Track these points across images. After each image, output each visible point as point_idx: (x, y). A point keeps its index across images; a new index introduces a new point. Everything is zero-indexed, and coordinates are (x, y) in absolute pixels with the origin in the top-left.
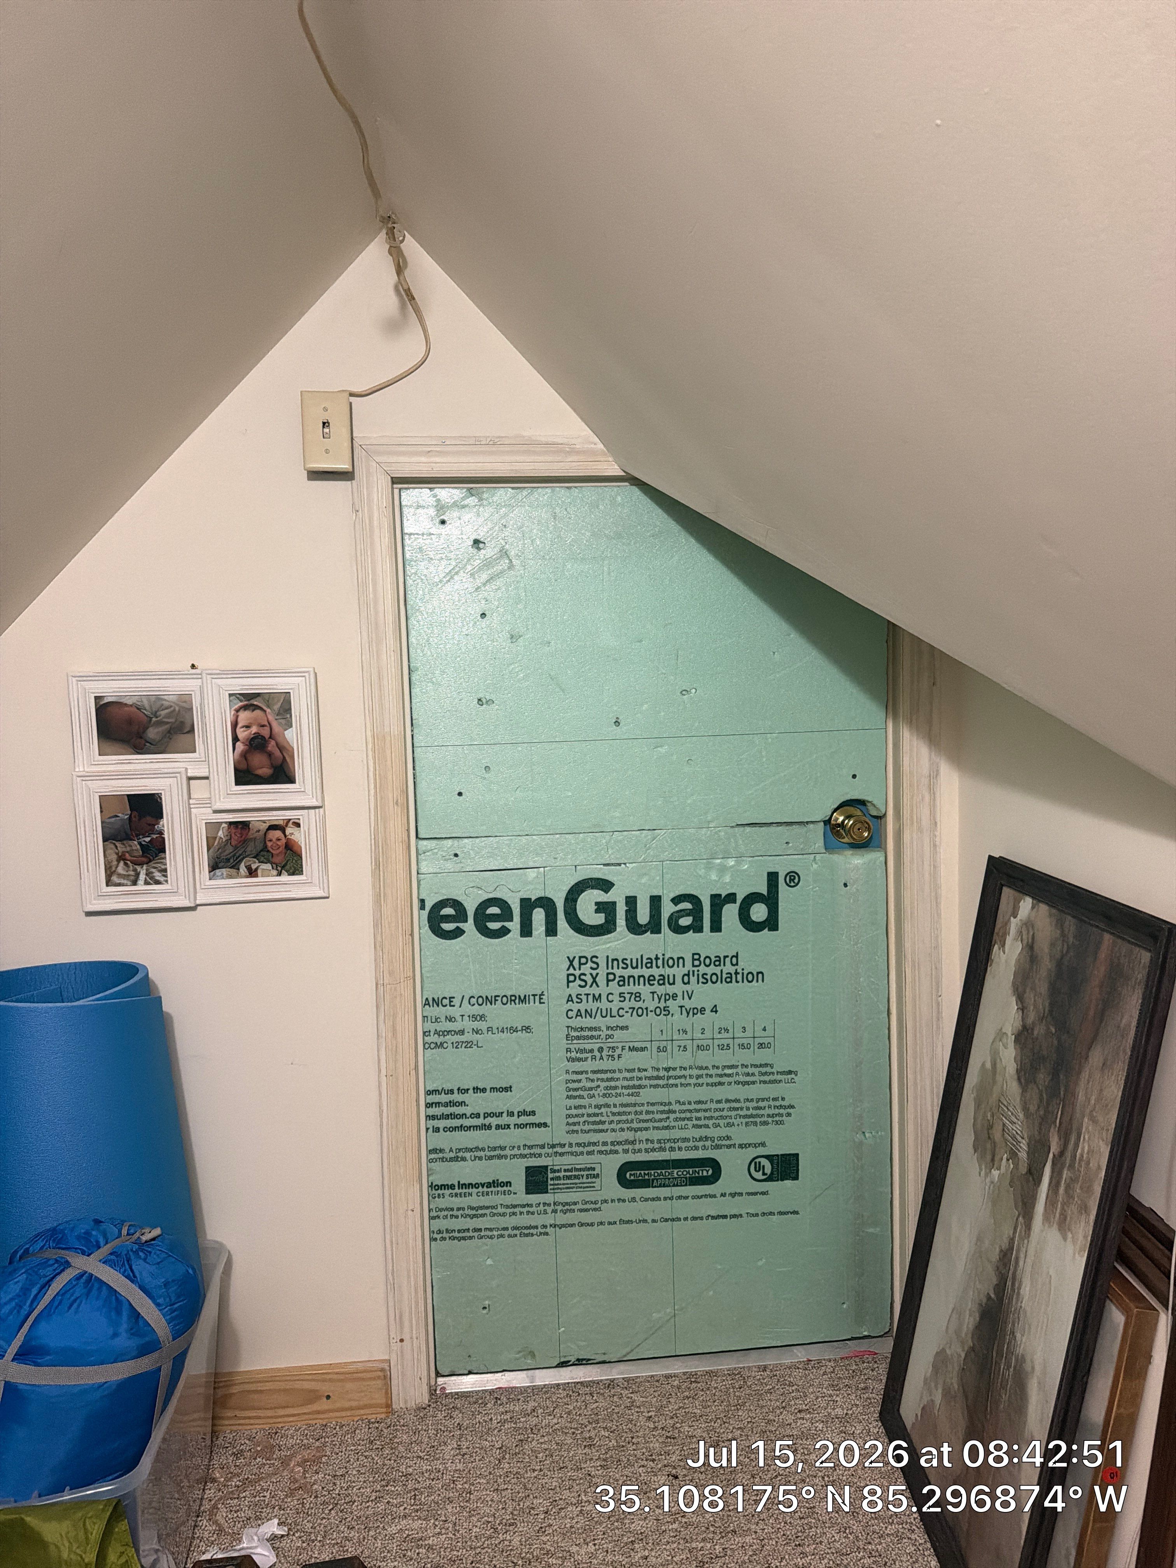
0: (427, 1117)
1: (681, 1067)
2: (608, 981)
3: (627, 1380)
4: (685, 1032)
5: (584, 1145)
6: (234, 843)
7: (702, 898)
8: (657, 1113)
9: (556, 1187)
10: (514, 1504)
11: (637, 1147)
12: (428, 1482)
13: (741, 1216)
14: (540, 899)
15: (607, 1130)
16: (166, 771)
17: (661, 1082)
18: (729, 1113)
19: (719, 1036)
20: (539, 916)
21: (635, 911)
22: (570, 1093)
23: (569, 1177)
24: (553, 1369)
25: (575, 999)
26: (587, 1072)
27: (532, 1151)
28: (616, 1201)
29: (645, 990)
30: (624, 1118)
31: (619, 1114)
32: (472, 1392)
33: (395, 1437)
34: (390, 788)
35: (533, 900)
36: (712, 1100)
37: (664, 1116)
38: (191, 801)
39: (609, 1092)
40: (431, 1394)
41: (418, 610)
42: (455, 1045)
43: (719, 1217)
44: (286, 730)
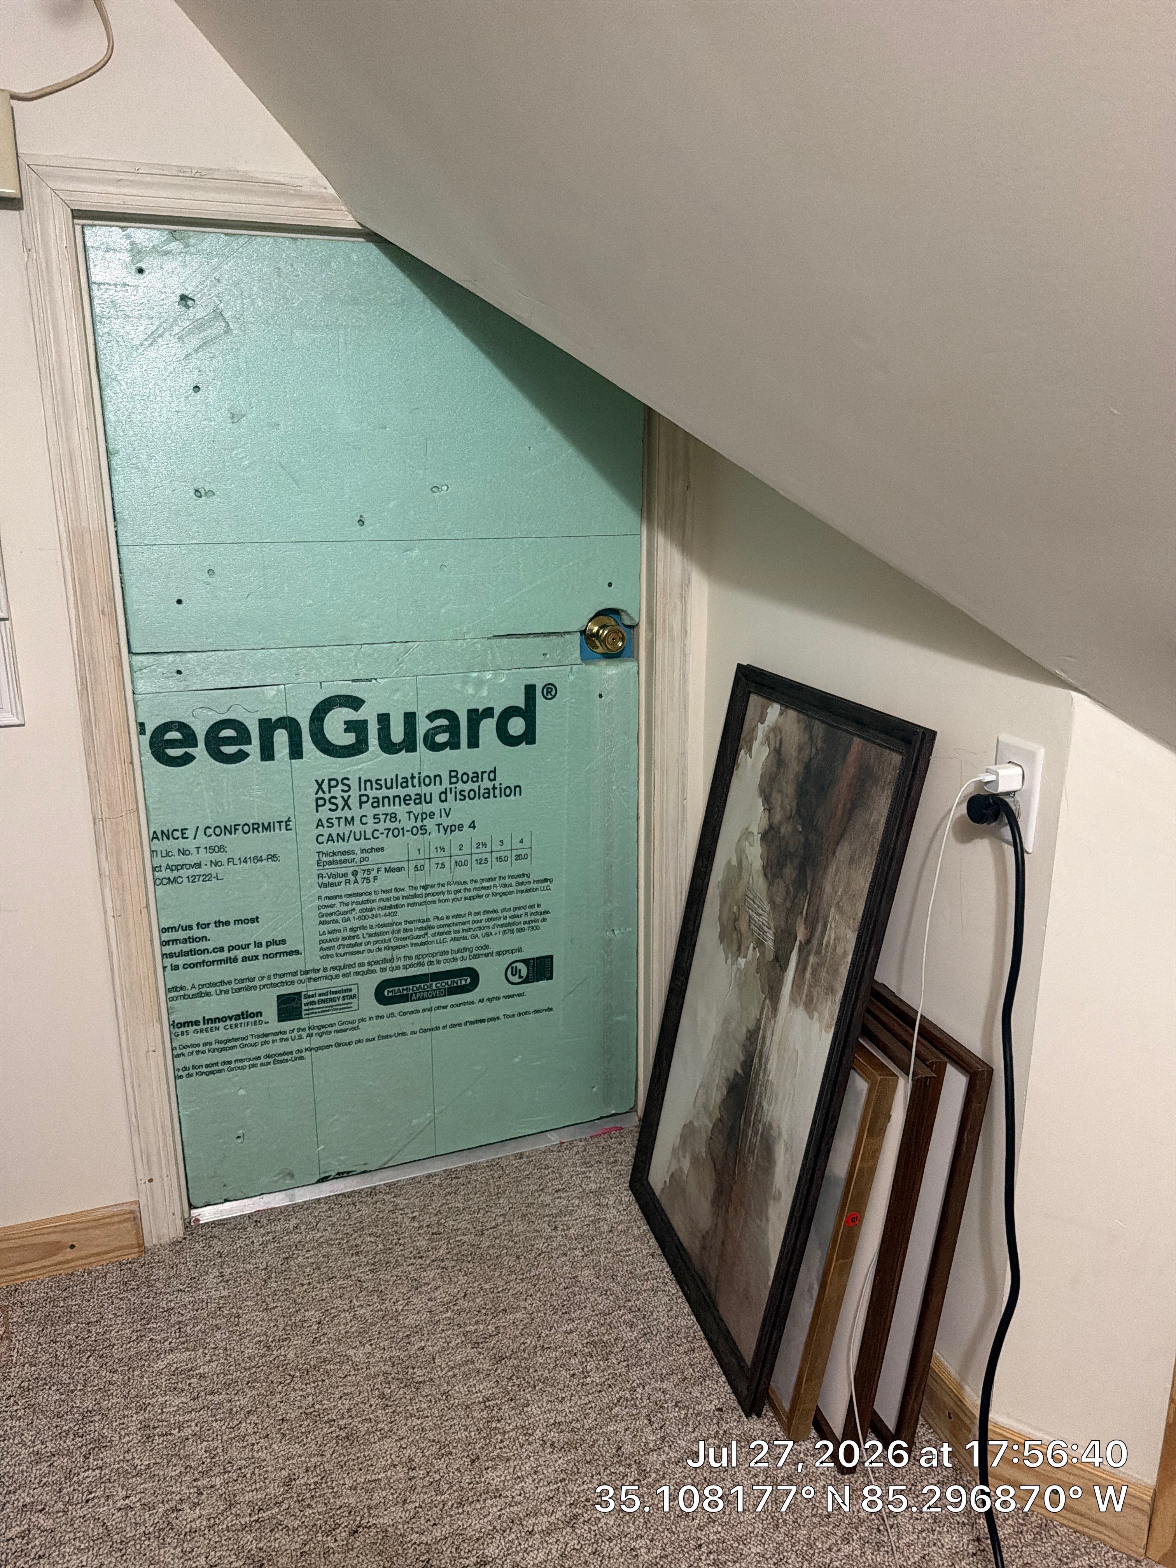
0: (163, 955)
1: (439, 884)
2: (361, 803)
3: (389, 1185)
4: (443, 849)
5: (340, 968)
8: (415, 930)
9: (310, 1012)
10: (286, 1319)
11: (394, 964)
12: (192, 1314)
13: (498, 1018)
15: (364, 951)
17: (418, 900)
18: (487, 924)
19: (478, 851)
22: (323, 919)
23: (324, 1001)
24: (310, 1187)
25: (325, 824)
26: (340, 897)
27: (283, 980)
28: (375, 1018)
29: (400, 810)
30: (381, 938)
31: (376, 934)
33: (151, 1275)
34: (93, 595)
36: (470, 914)
37: (422, 932)
39: (365, 914)
40: (186, 1228)
41: (114, 378)
42: (191, 879)
43: (477, 1021)
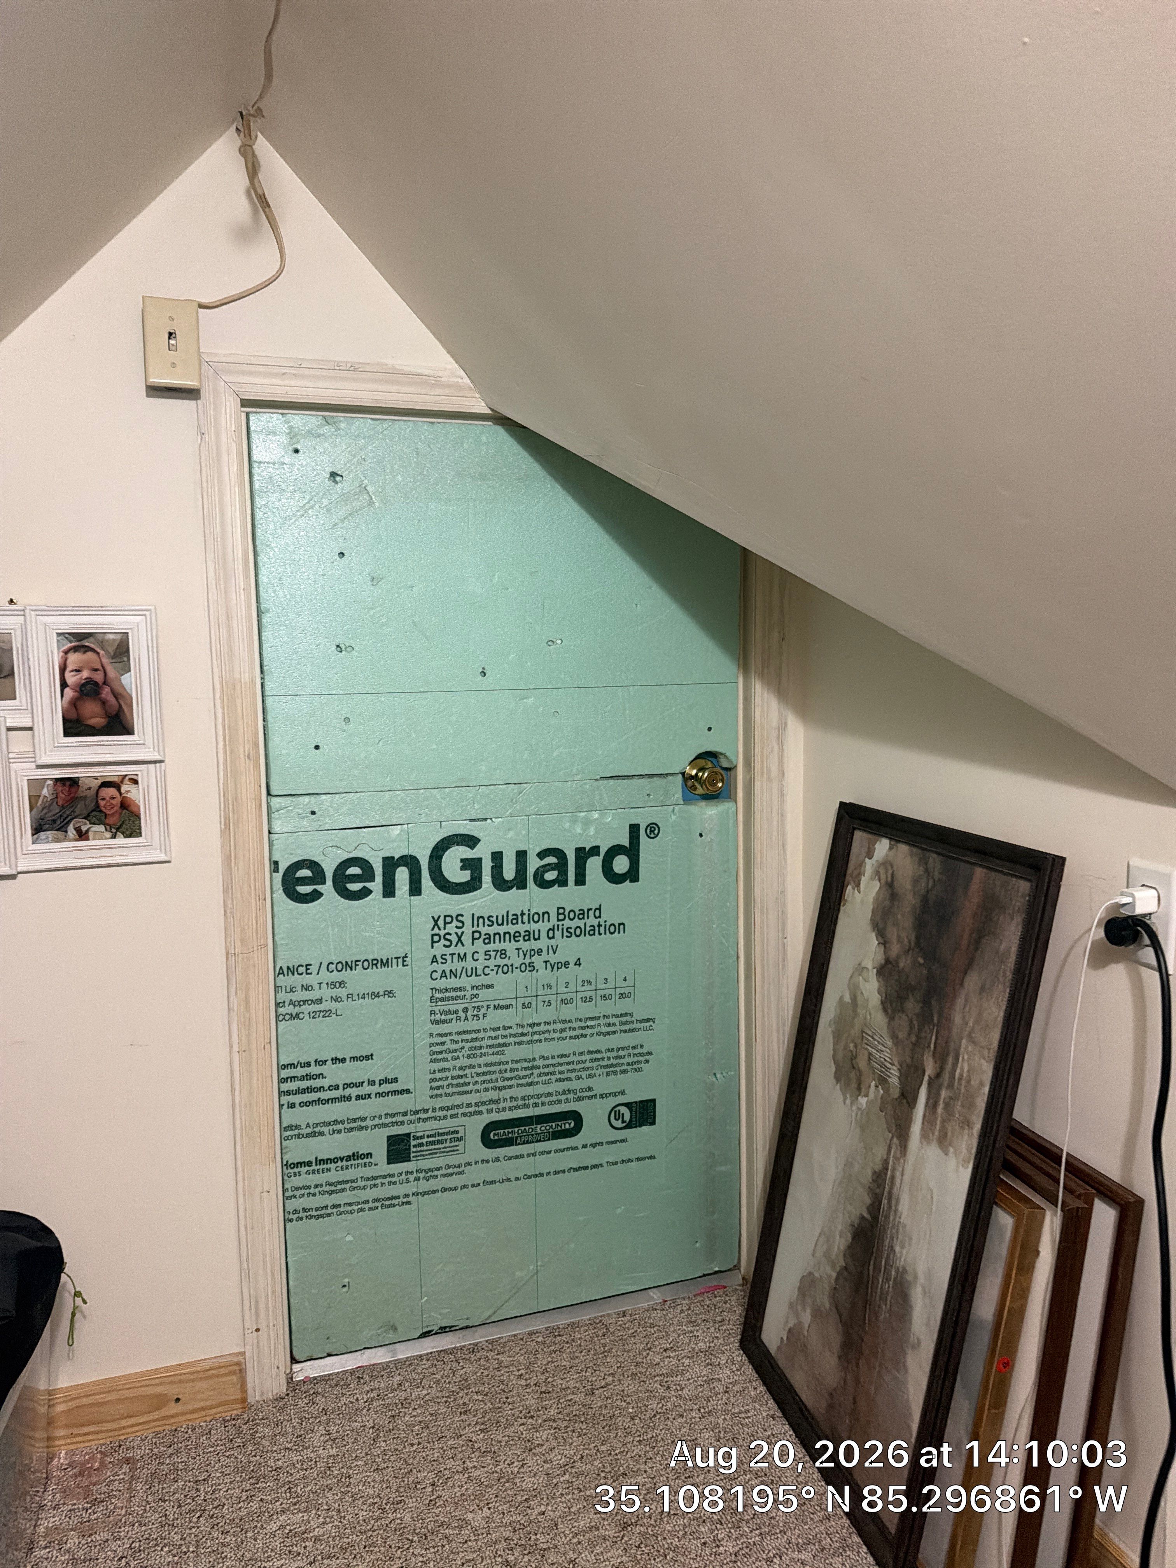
0: (280, 1093)
1: (545, 1022)
2: (474, 939)
3: (490, 1342)
4: (549, 987)
5: (448, 1108)
6: (60, 802)
7: (567, 852)
8: (521, 1070)
9: (419, 1154)
10: (398, 1481)
11: (501, 1106)
12: (301, 1473)
13: (601, 1165)
14: (402, 857)
15: (472, 1091)
17: (525, 1039)
18: (592, 1065)
19: (583, 989)
20: (402, 875)
21: (501, 867)
22: (435, 1056)
23: (432, 1143)
24: (413, 1341)
25: (440, 960)
26: (451, 1034)
27: (394, 1120)
28: (480, 1162)
29: (510, 946)
30: (488, 1077)
31: (484, 1074)
32: (331, 1375)
33: (256, 1432)
34: (241, 741)
35: (396, 859)
36: (574, 1054)
37: (528, 1072)
38: (11, 756)
39: (474, 1052)
40: (288, 1383)
41: (269, 546)
42: (312, 1015)
43: (580, 1168)
44: (122, 675)
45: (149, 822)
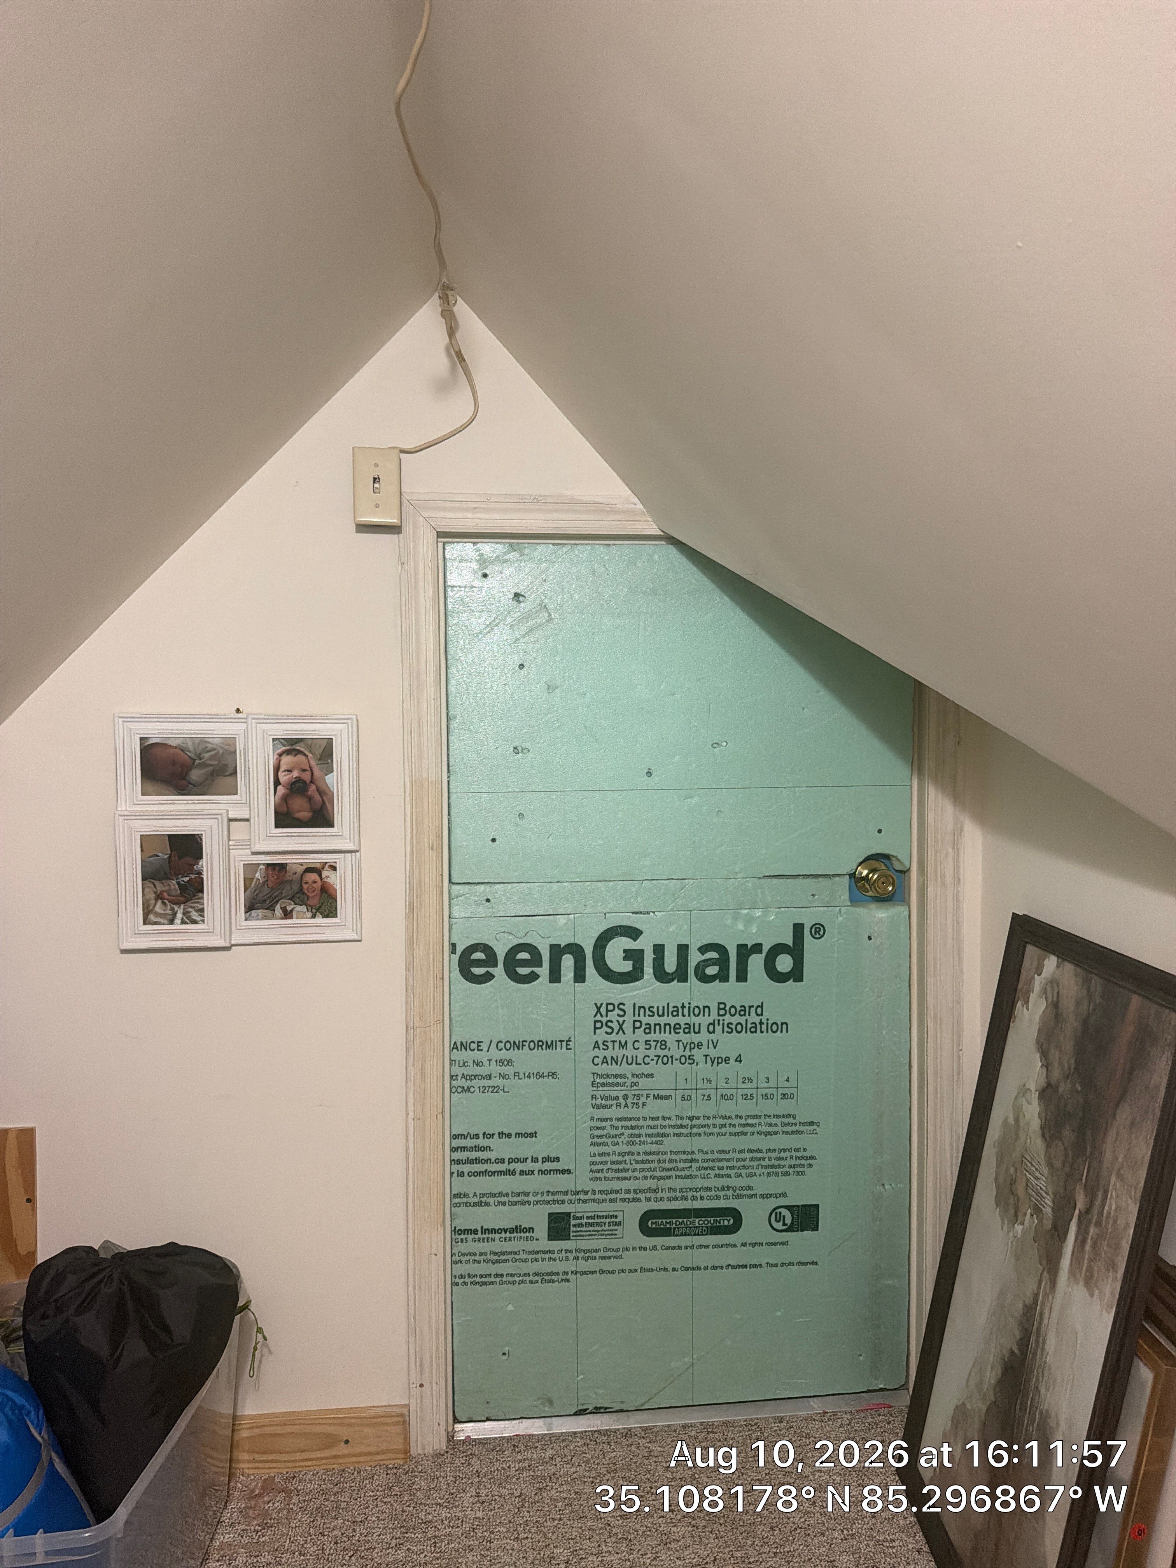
0: (451, 1161)
1: (704, 1116)
2: (634, 1028)
3: (644, 1429)
4: (709, 1081)
5: (607, 1193)
6: (270, 884)
7: (728, 949)
8: (680, 1162)
9: (578, 1234)
10: (535, 1553)
11: (660, 1195)
12: (448, 1530)
13: (761, 1266)
14: (569, 945)
15: (630, 1177)
16: (209, 812)
17: (684, 1131)
18: (752, 1163)
19: (743, 1086)
20: (568, 962)
21: (664, 959)
22: (594, 1140)
23: (591, 1225)
24: (568, 1418)
25: (601, 1046)
26: (611, 1120)
27: (555, 1198)
28: (638, 1249)
29: (670, 1038)
30: (647, 1166)
31: (642, 1162)
32: (490, 1438)
33: (413, 1484)
34: (427, 835)
35: (562, 946)
36: (734, 1151)
37: (687, 1165)
38: (231, 843)
39: (633, 1139)
40: (449, 1441)
41: (458, 660)
42: (481, 1090)
43: (739, 1266)
44: (327, 775)
45: (345, 904)
